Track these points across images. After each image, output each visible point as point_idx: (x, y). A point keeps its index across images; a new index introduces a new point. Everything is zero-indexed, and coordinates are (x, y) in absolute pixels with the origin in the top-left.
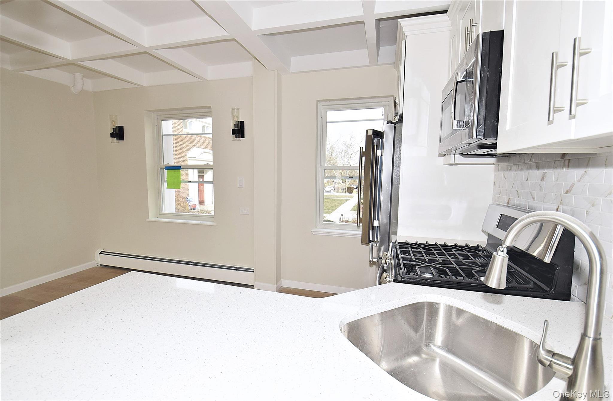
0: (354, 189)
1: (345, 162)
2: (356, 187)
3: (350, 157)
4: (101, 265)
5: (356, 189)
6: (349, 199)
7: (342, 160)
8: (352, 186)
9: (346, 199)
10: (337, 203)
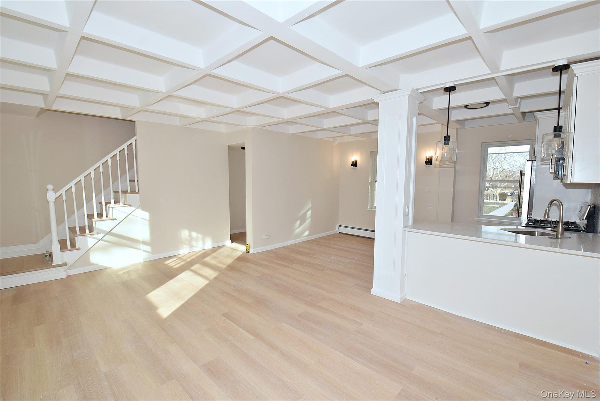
0: (508, 196)
1: (496, 166)
2: (511, 194)
3: (503, 160)
4: (339, 232)
5: (510, 196)
6: (501, 207)
7: (493, 163)
8: (506, 193)
9: (497, 206)
10: (487, 210)
